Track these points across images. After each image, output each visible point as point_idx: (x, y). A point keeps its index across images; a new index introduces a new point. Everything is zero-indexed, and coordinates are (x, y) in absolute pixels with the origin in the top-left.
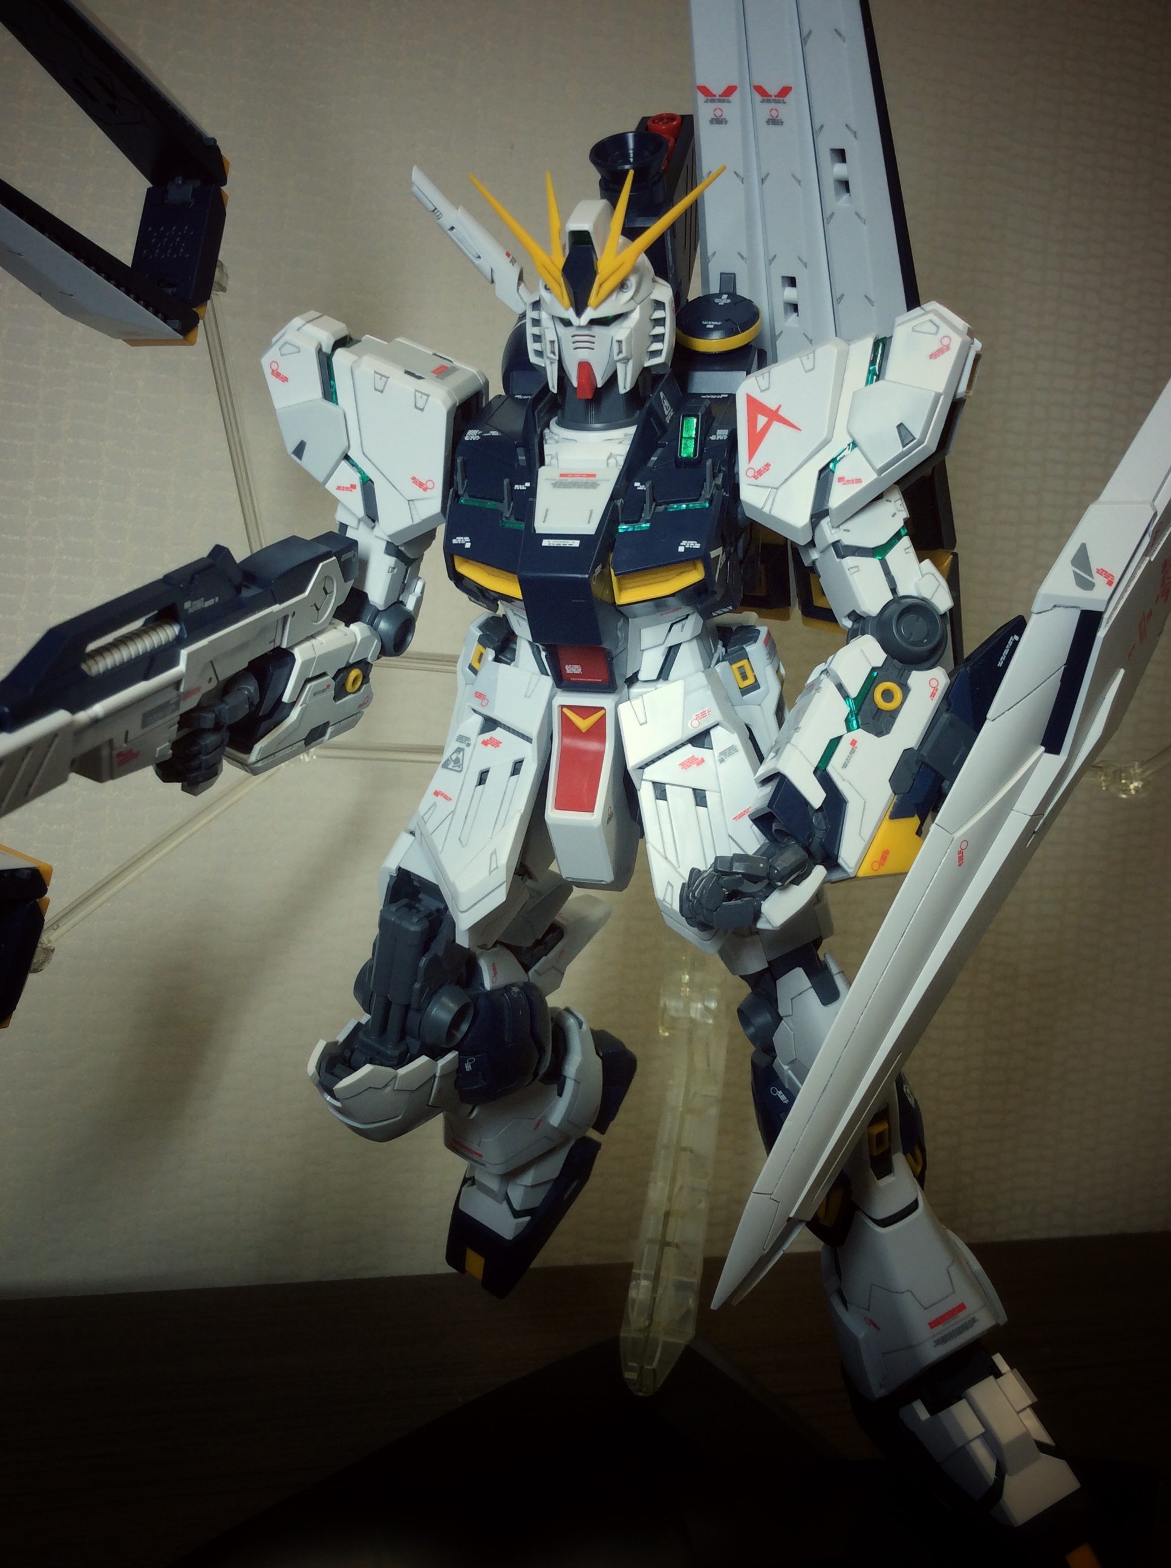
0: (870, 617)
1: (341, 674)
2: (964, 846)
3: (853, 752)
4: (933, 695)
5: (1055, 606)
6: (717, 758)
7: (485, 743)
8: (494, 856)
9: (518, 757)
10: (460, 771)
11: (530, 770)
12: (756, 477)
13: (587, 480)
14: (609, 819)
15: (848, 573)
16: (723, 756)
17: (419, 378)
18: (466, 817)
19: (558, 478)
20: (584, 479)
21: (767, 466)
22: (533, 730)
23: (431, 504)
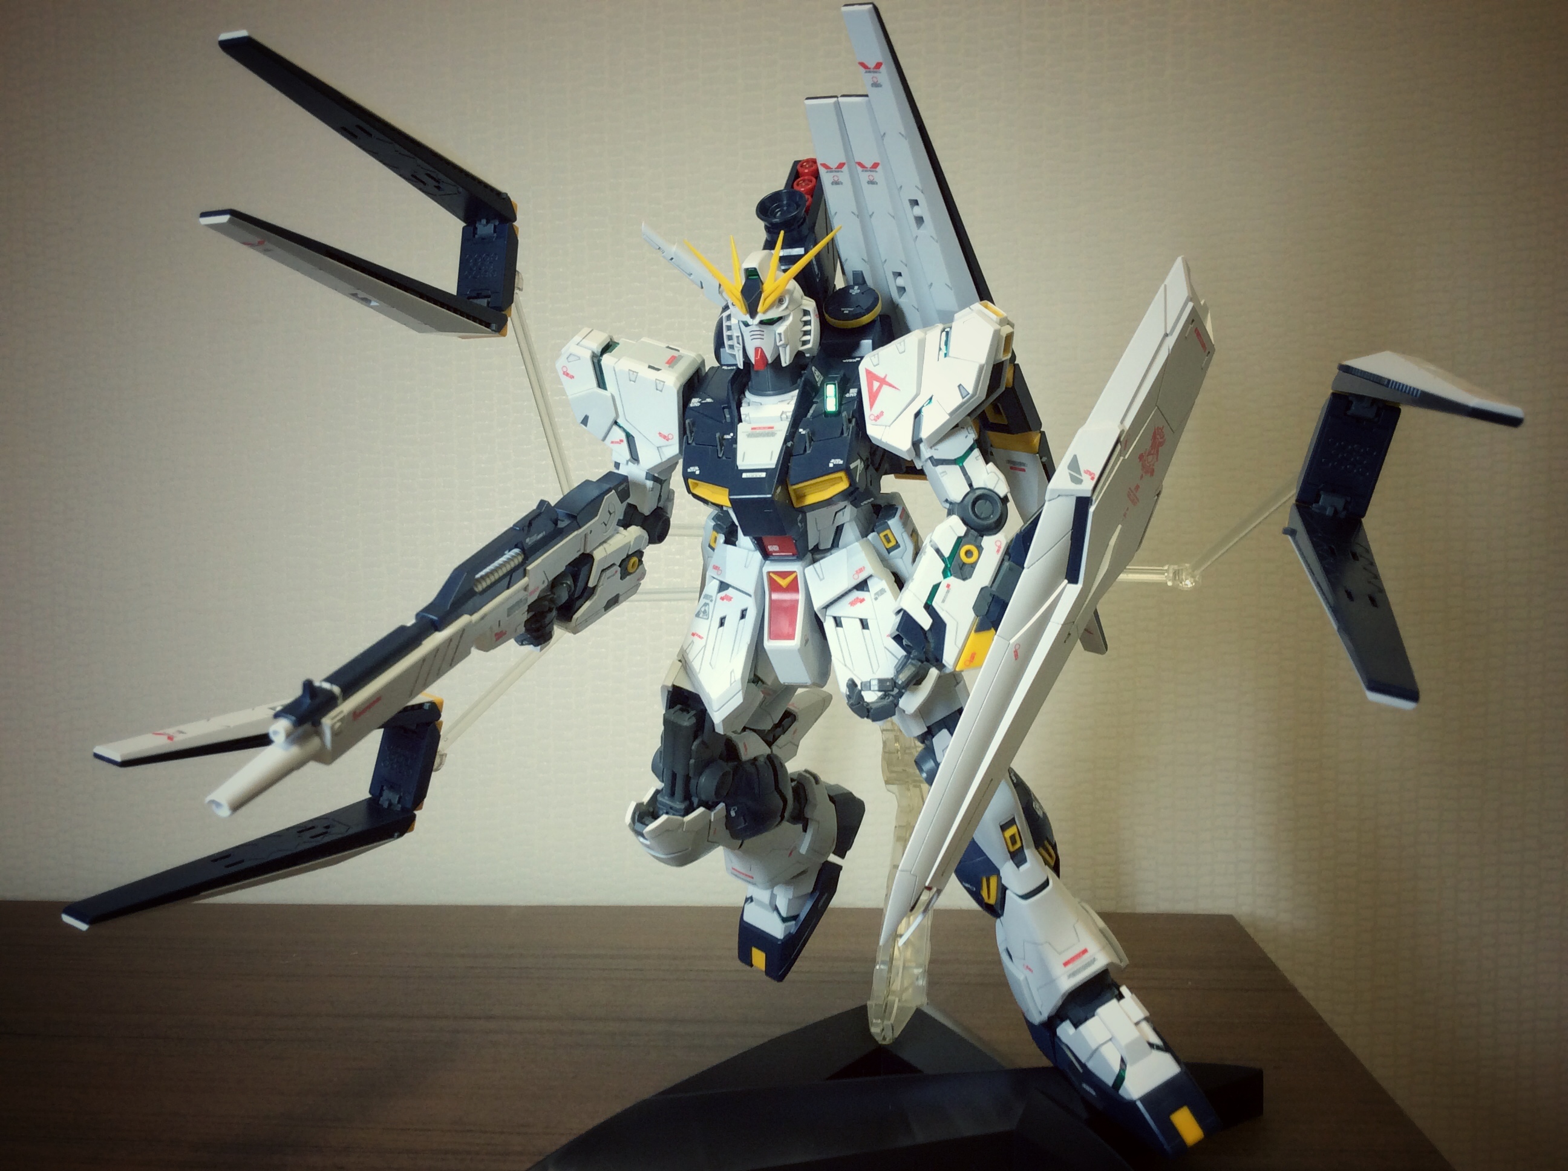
0: (956, 503)
1: (623, 564)
2: (1017, 647)
3: (948, 592)
4: (998, 551)
5: (1059, 496)
6: (873, 597)
7: (722, 599)
8: (733, 673)
9: (744, 607)
10: (708, 619)
11: (752, 615)
12: (876, 420)
13: (769, 431)
14: (807, 641)
15: (940, 475)
16: (877, 596)
17: (658, 370)
18: (713, 649)
19: (749, 430)
20: (767, 431)
21: (882, 413)
22: (751, 589)
23: (673, 449)
